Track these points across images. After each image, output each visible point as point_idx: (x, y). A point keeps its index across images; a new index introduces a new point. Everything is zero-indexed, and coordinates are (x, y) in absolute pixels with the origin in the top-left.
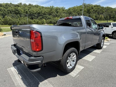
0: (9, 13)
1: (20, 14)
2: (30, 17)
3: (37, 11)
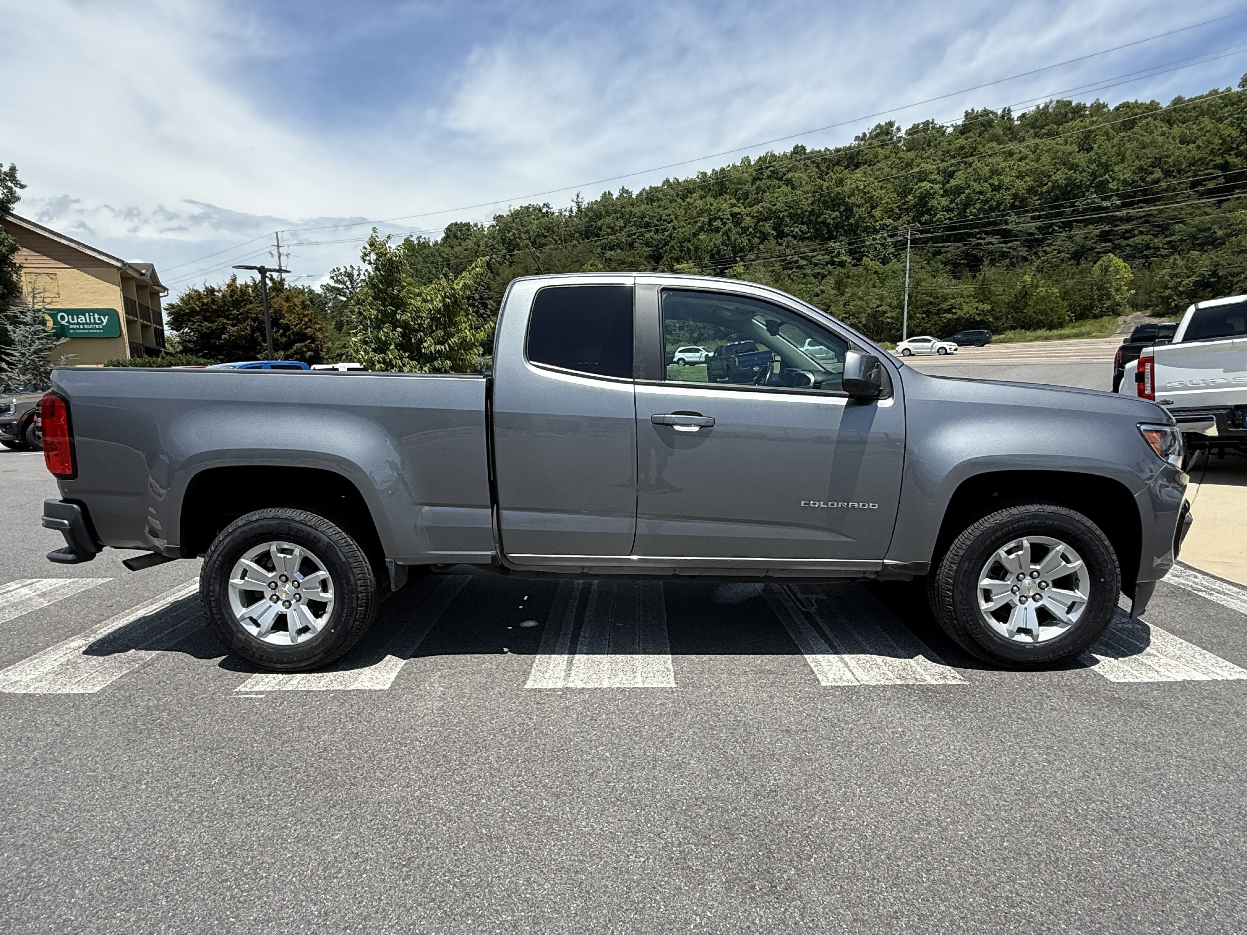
0: (764, 237)
1: (852, 231)
2: (954, 249)
3: (1041, 177)
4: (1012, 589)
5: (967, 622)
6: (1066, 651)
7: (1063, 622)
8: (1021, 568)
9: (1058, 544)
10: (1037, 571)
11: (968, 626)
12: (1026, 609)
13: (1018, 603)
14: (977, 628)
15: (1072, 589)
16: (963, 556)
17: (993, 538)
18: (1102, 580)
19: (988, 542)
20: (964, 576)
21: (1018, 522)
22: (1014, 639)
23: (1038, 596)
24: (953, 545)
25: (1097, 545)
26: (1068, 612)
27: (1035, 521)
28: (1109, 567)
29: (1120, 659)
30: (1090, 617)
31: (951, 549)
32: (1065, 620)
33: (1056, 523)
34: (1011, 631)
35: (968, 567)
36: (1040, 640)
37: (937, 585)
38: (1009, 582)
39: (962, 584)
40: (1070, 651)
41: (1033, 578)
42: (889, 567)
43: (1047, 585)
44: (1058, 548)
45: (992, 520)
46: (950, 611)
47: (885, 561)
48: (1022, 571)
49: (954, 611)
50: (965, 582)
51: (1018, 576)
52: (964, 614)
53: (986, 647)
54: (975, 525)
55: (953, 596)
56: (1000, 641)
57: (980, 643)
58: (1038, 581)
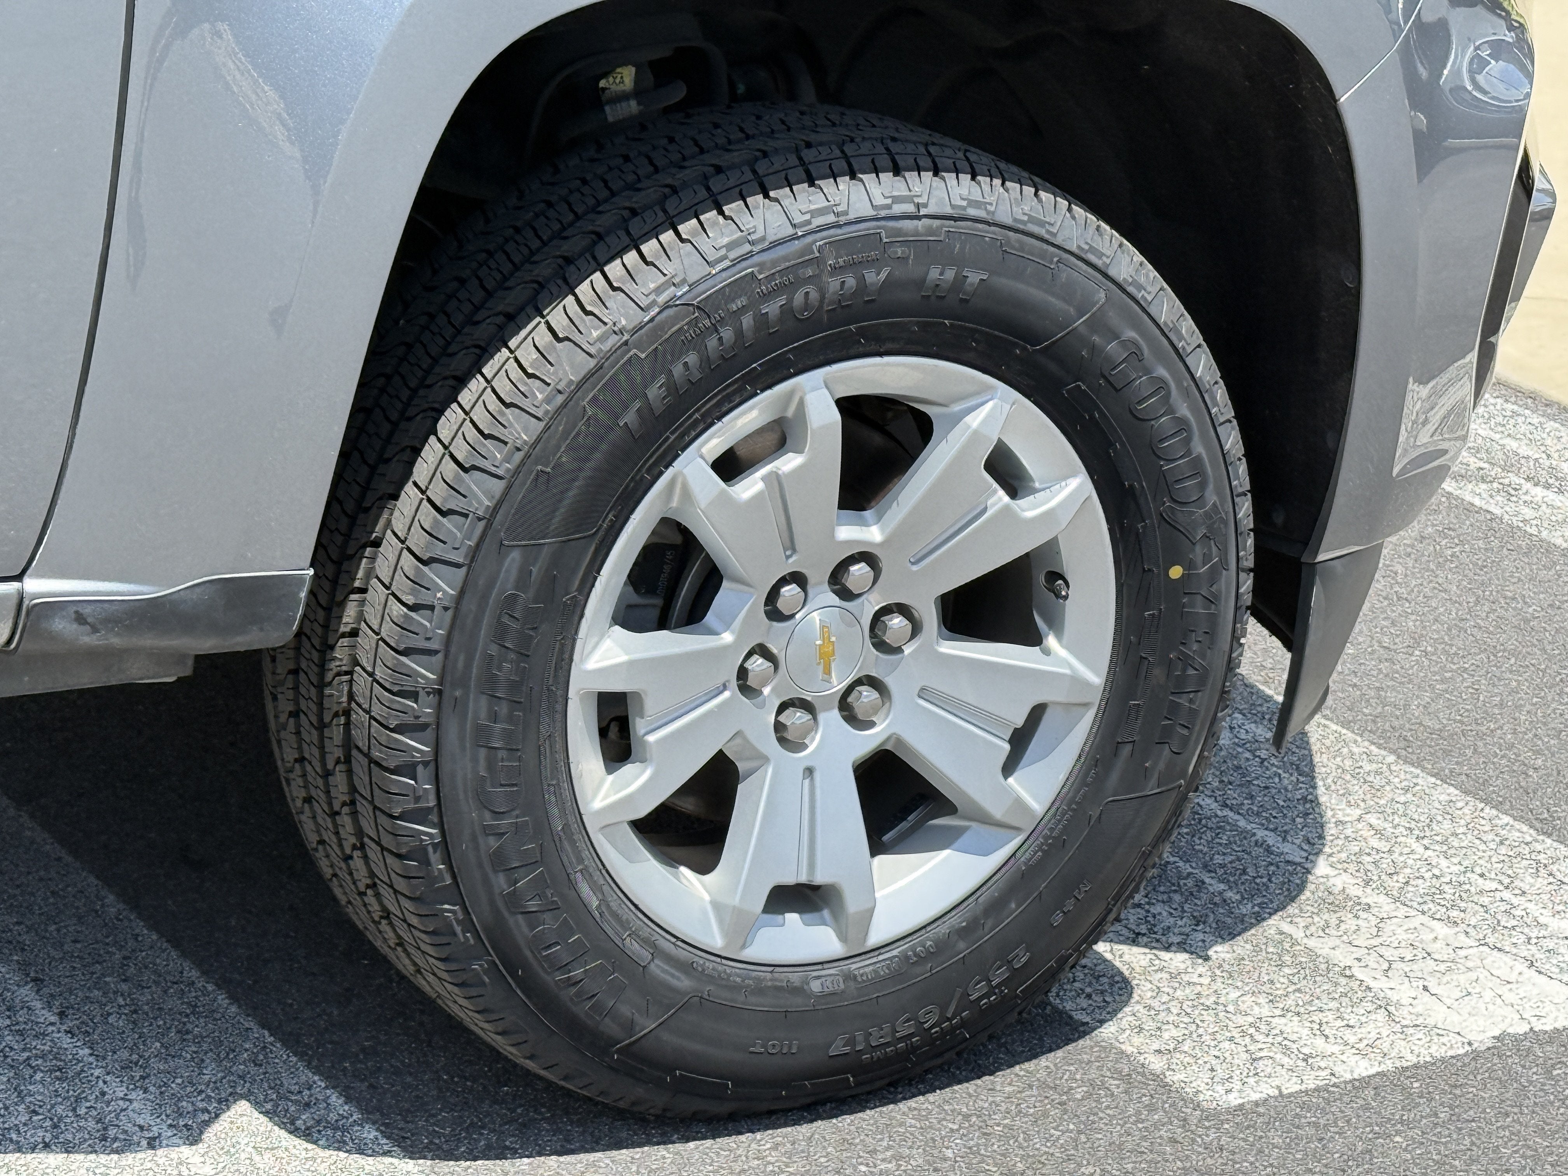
4: (742, 673)
5: (514, 900)
6: (999, 975)
7: (985, 819)
8: (791, 547)
9: (981, 394)
10: (867, 557)
11: (518, 925)
12: (809, 771)
13: (770, 745)
14: (566, 929)
15: (1033, 638)
16: (489, 519)
17: (655, 392)
18: (1176, 572)
19: (630, 418)
20: (500, 633)
21: (789, 288)
22: (752, 953)
23: (867, 694)
24: (431, 451)
25: (1161, 386)
26: (1009, 767)
27: (874, 277)
28: (1211, 498)
29: (1220, 951)
30: (1114, 777)
31: (421, 471)
32: (997, 812)
33: (974, 277)
34: (738, 912)
35: (523, 581)
36: (875, 938)
37: (337, 694)
38: (727, 637)
39: (489, 684)
40: (1016, 975)
41: (846, 594)
42: (61, 625)
43: (916, 628)
44: (974, 420)
45: (651, 280)
46: (420, 854)
47: (32, 585)
48: (792, 565)
49: (445, 846)
50: (506, 670)
51: (773, 595)
52: (498, 860)
53: (610, 1027)
54: (556, 317)
55: (436, 761)
56: (683, 983)
57: (582, 1009)
58: (871, 604)
